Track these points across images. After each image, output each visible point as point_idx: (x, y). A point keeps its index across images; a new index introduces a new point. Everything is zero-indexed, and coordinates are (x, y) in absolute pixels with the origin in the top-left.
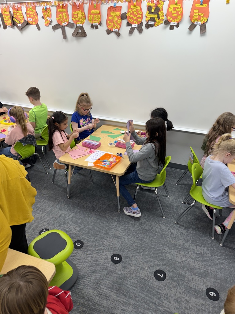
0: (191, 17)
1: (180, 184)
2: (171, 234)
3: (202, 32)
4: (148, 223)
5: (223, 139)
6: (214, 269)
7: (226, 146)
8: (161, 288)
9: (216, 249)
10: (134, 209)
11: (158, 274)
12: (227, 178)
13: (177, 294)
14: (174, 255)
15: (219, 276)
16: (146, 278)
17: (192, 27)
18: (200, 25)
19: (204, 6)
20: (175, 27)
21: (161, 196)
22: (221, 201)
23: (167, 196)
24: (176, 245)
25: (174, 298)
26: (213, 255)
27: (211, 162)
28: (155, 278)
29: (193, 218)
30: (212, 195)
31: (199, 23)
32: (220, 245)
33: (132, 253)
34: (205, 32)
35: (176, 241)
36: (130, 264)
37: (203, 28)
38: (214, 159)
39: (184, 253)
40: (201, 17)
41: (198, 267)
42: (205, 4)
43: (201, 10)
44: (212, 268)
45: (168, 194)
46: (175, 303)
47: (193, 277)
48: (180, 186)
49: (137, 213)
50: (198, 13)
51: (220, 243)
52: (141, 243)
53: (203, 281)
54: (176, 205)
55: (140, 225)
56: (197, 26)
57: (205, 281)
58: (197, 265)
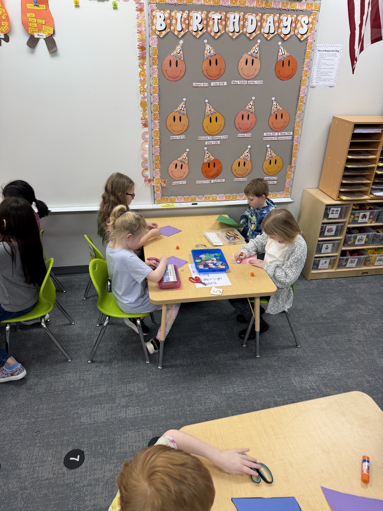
0: (25, 25)
1: (90, 297)
2: (83, 383)
3: (51, 51)
4: (42, 381)
5: (116, 215)
6: (155, 407)
7: (122, 224)
8: (79, 479)
9: (154, 377)
10: (10, 368)
11: (71, 459)
12: (138, 270)
13: (106, 475)
14: (93, 414)
15: (163, 415)
16: (51, 476)
17: (33, 42)
18: (44, 39)
19: (42, 8)
20: (2, 41)
21: (61, 326)
22: (142, 305)
23: (71, 324)
24: (95, 397)
25: (101, 484)
26: (152, 388)
27: (112, 253)
28: (67, 468)
29: (116, 343)
30: (128, 301)
31: (43, 36)
32: (159, 367)
33: (19, 446)
34: (56, 51)
35: (94, 390)
36: (17, 467)
37: (51, 42)
38: (114, 247)
39: (109, 405)
40: (42, 27)
41: (132, 416)
42: (42, 6)
43: (38, 15)
44: (152, 408)
45: (71, 321)
46: (104, 491)
47: (126, 435)
48: (91, 299)
49: (18, 371)
50: (35, 20)
51: (159, 366)
52: (34, 420)
53: (142, 433)
54: (87, 332)
55: (29, 391)
56: (40, 40)
57: (144, 432)
58: (130, 413)
